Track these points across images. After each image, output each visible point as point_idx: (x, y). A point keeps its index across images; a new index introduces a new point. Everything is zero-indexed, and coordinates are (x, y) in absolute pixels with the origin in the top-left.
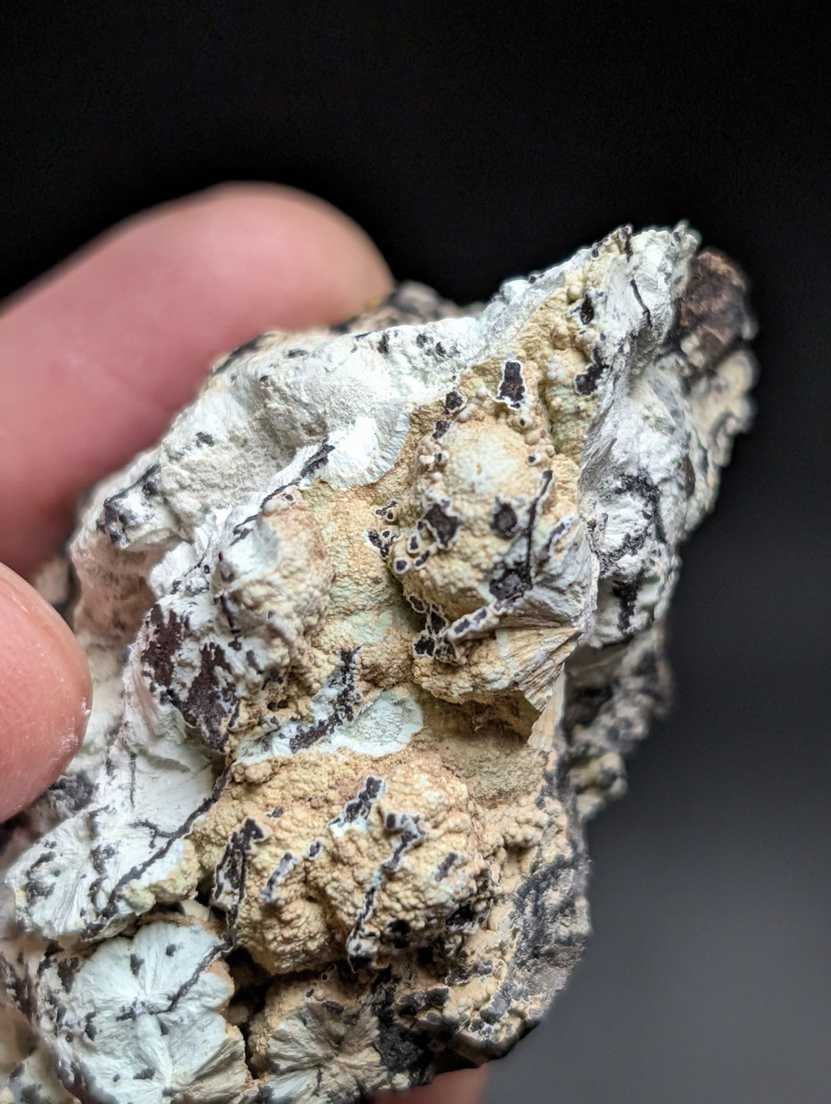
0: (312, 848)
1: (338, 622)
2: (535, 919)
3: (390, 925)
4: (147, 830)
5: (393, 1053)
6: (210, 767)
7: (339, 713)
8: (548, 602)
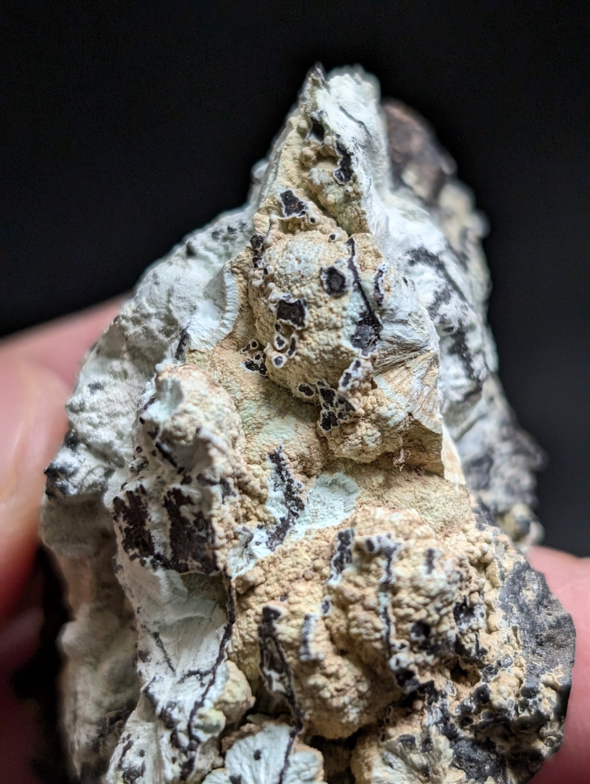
0: (323, 607)
1: (256, 437)
2: (524, 615)
3: (413, 630)
4: (193, 678)
5: (473, 764)
6: (218, 606)
7: (292, 508)
8: (400, 334)
